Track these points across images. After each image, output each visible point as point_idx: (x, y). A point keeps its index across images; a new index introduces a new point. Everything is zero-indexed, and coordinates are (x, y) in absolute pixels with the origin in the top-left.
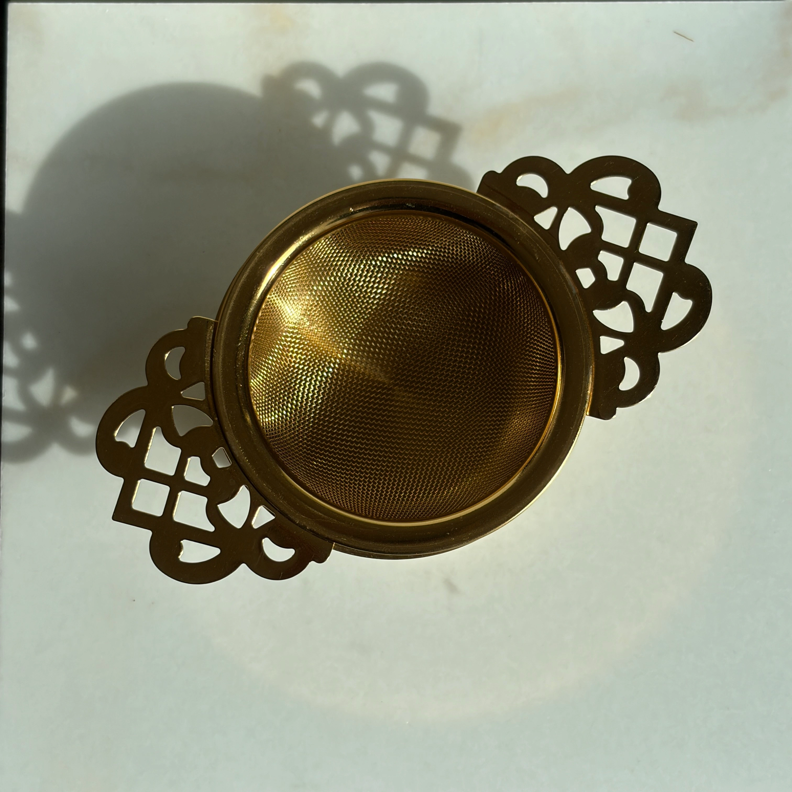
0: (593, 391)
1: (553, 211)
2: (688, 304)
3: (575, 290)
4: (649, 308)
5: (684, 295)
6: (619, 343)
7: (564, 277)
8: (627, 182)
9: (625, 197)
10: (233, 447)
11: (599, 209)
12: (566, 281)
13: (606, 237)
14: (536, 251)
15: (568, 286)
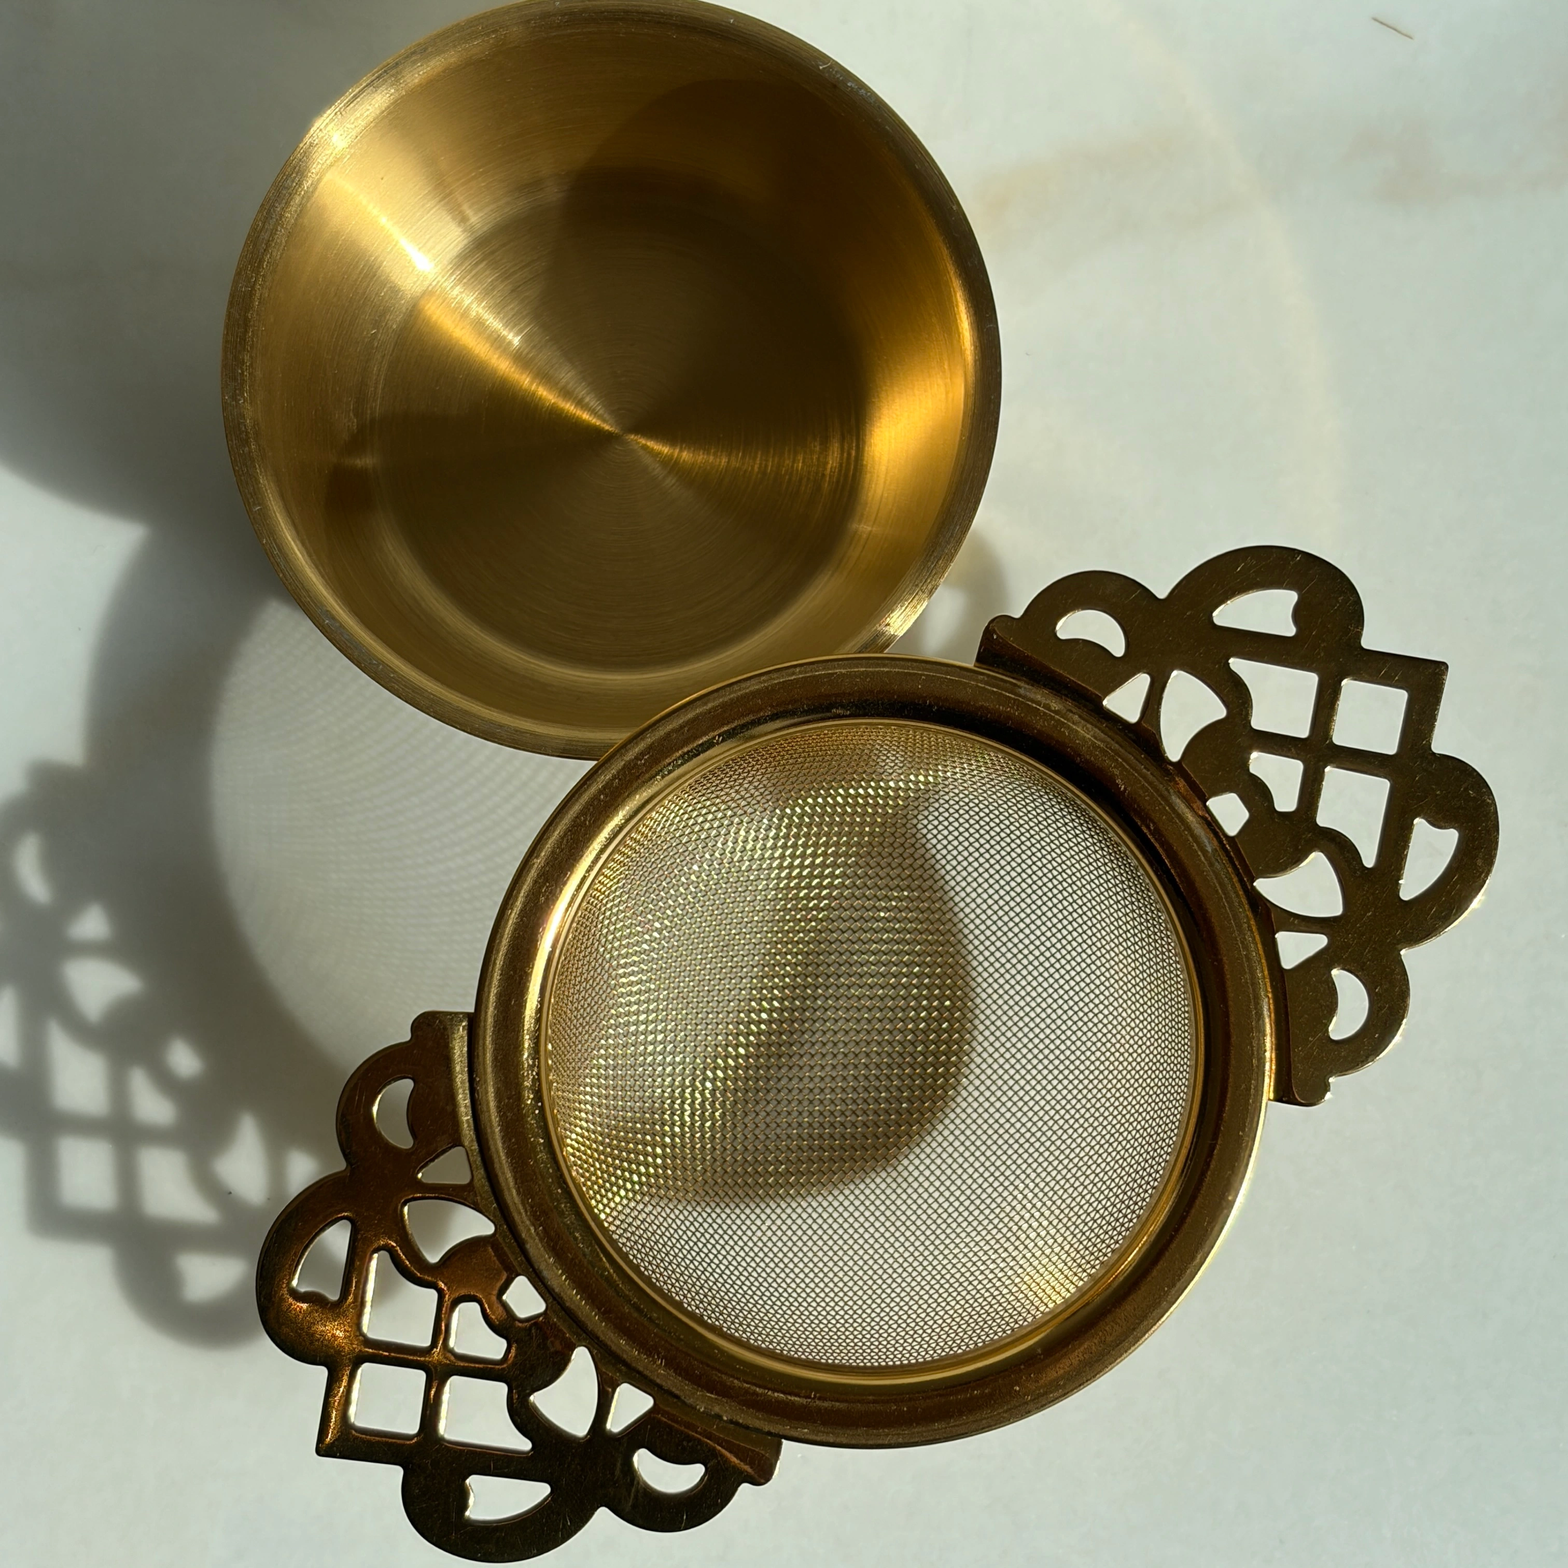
0: (1276, 1050)
1: (1141, 683)
2: (1449, 839)
3: (1210, 845)
4: (1369, 859)
5: (1438, 822)
6: (1318, 942)
7: (1183, 820)
8: (1290, 598)
9: (1290, 630)
10: (546, 1273)
11: (1237, 664)
12: (1188, 828)
13: (1258, 722)
14: (1117, 772)
15: (1196, 839)
